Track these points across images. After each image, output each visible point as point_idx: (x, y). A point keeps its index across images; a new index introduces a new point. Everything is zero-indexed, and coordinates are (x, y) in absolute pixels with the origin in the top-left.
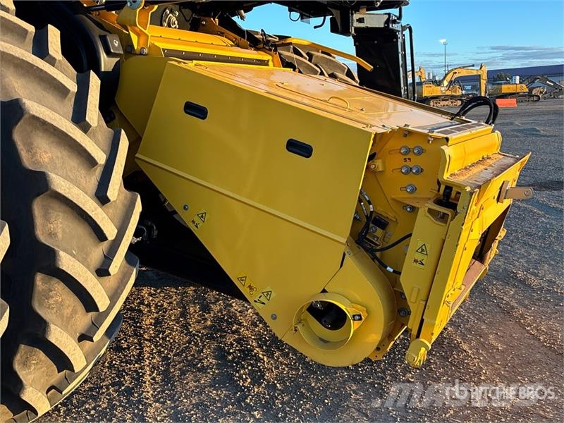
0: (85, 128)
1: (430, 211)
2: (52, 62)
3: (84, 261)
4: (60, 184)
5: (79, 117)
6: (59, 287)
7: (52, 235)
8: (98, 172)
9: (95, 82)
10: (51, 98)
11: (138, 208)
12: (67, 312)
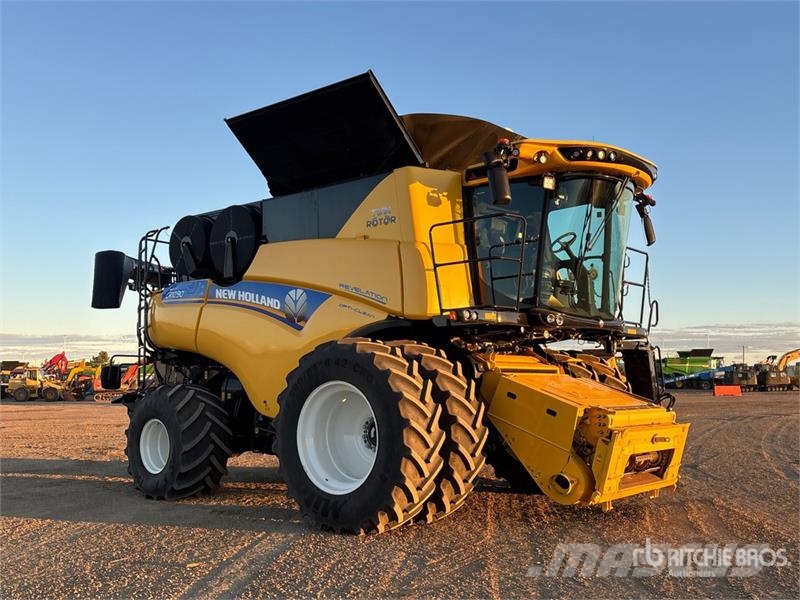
0: (469, 401)
1: (603, 440)
2: (459, 377)
3: (467, 449)
4: (461, 420)
5: (467, 397)
6: (458, 457)
7: (457, 438)
8: (473, 417)
9: (473, 384)
10: (458, 390)
11: (487, 433)
12: (460, 468)
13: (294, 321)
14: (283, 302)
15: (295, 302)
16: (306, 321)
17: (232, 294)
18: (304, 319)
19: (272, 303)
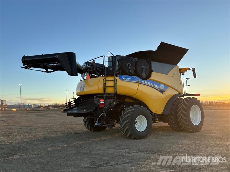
13: (162, 91)
14: (159, 87)
15: (162, 87)
16: (164, 92)
17: (146, 82)
18: (164, 91)
19: (157, 86)
